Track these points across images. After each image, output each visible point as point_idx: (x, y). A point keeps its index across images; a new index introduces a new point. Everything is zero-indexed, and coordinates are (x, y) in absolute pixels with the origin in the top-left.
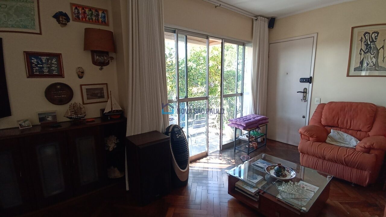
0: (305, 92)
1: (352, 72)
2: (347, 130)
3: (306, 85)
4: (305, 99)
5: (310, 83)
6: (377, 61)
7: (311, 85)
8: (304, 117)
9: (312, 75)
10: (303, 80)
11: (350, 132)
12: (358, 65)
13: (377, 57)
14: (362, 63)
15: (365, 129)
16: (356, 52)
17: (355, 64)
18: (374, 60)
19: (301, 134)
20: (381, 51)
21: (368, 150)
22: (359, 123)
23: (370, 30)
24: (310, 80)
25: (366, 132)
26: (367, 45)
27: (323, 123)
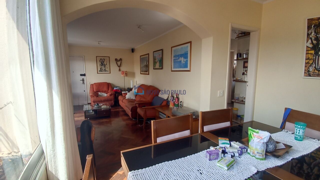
0: (83, 80)
1: (99, 72)
2: (102, 92)
3: (83, 77)
4: (83, 83)
5: (85, 76)
6: (105, 68)
7: (85, 77)
8: (84, 91)
9: (85, 73)
10: (81, 75)
11: (103, 92)
12: (100, 70)
13: (105, 67)
14: (101, 69)
15: (107, 90)
16: (99, 65)
17: (99, 69)
18: (104, 68)
19: (91, 96)
20: (106, 65)
21: (111, 95)
22: (105, 89)
23: (102, 58)
24: (84, 75)
25: (108, 91)
26: (101, 63)
27: (95, 91)
